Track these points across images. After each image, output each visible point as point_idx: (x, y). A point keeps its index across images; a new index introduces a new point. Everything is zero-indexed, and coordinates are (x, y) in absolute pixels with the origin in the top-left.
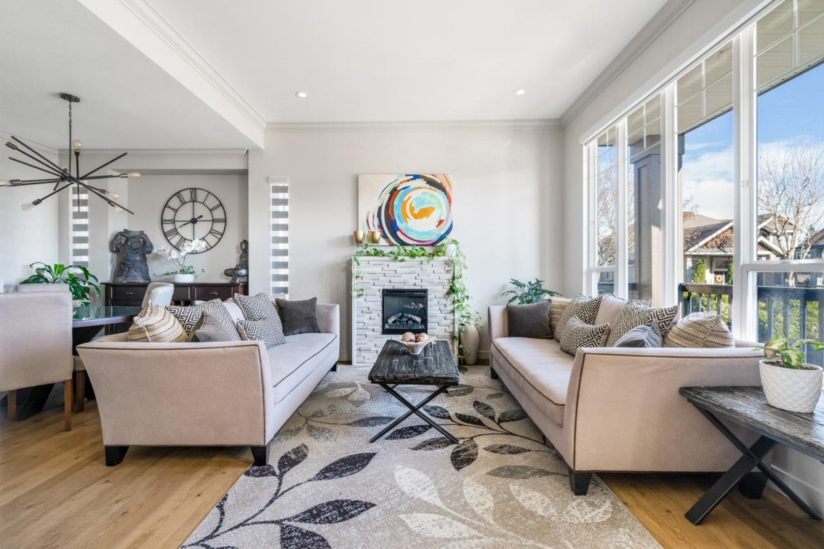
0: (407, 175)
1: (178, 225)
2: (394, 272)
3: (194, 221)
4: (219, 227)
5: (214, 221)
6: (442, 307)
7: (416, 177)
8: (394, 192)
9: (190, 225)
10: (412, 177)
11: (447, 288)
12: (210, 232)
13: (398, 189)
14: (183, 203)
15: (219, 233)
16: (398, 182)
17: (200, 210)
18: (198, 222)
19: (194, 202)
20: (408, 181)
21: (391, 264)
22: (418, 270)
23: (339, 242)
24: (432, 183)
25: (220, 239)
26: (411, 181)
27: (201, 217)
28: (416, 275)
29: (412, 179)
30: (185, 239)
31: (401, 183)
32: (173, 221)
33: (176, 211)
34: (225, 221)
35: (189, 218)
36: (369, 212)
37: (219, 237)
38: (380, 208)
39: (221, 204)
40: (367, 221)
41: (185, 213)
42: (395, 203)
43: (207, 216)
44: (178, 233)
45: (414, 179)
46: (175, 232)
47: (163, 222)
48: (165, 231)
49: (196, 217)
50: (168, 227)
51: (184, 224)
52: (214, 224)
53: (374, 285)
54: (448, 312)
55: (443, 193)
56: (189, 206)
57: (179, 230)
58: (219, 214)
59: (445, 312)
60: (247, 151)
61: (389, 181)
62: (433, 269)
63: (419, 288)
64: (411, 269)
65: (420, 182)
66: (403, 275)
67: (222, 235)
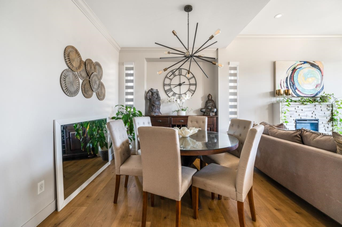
0: (300, 62)
1: (172, 86)
2: (301, 110)
3: (180, 85)
4: (193, 88)
5: (190, 85)
6: (326, 129)
7: (305, 62)
8: (294, 70)
9: (178, 87)
10: (303, 62)
11: (329, 118)
12: (189, 90)
13: (296, 68)
14: (175, 76)
15: (192, 90)
16: (296, 65)
17: (183, 79)
18: (182, 85)
19: (180, 75)
20: (301, 64)
21: (300, 106)
22: (313, 109)
23: (264, 95)
24: (313, 65)
25: (193, 94)
26: (302, 65)
27: (184, 82)
28: (313, 112)
29: (303, 64)
30: (176, 94)
31: (298, 65)
32: (170, 85)
33: (171, 80)
34: (196, 85)
35: (178, 83)
36: (281, 80)
37: (193, 92)
38: (287, 78)
39: (194, 77)
40: (281, 84)
41: (176, 81)
42: (295, 75)
43: (187, 82)
44: (172, 91)
45: (304, 63)
46: (170, 90)
47: (164, 85)
48: (166, 89)
49: (181, 83)
50: (167, 88)
51: (176, 86)
52: (191, 86)
53: (291, 117)
54: (329, 131)
55: (319, 71)
56: (178, 77)
57: (173, 89)
58: (192, 81)
59: (328, 131)
60: (217, 49)
61: (291, 64)
62: (321, 109)
63: (314, 118)
64: (310, 109)
65: (307, 65)
66: (306, 112)
67: (194, 91)
